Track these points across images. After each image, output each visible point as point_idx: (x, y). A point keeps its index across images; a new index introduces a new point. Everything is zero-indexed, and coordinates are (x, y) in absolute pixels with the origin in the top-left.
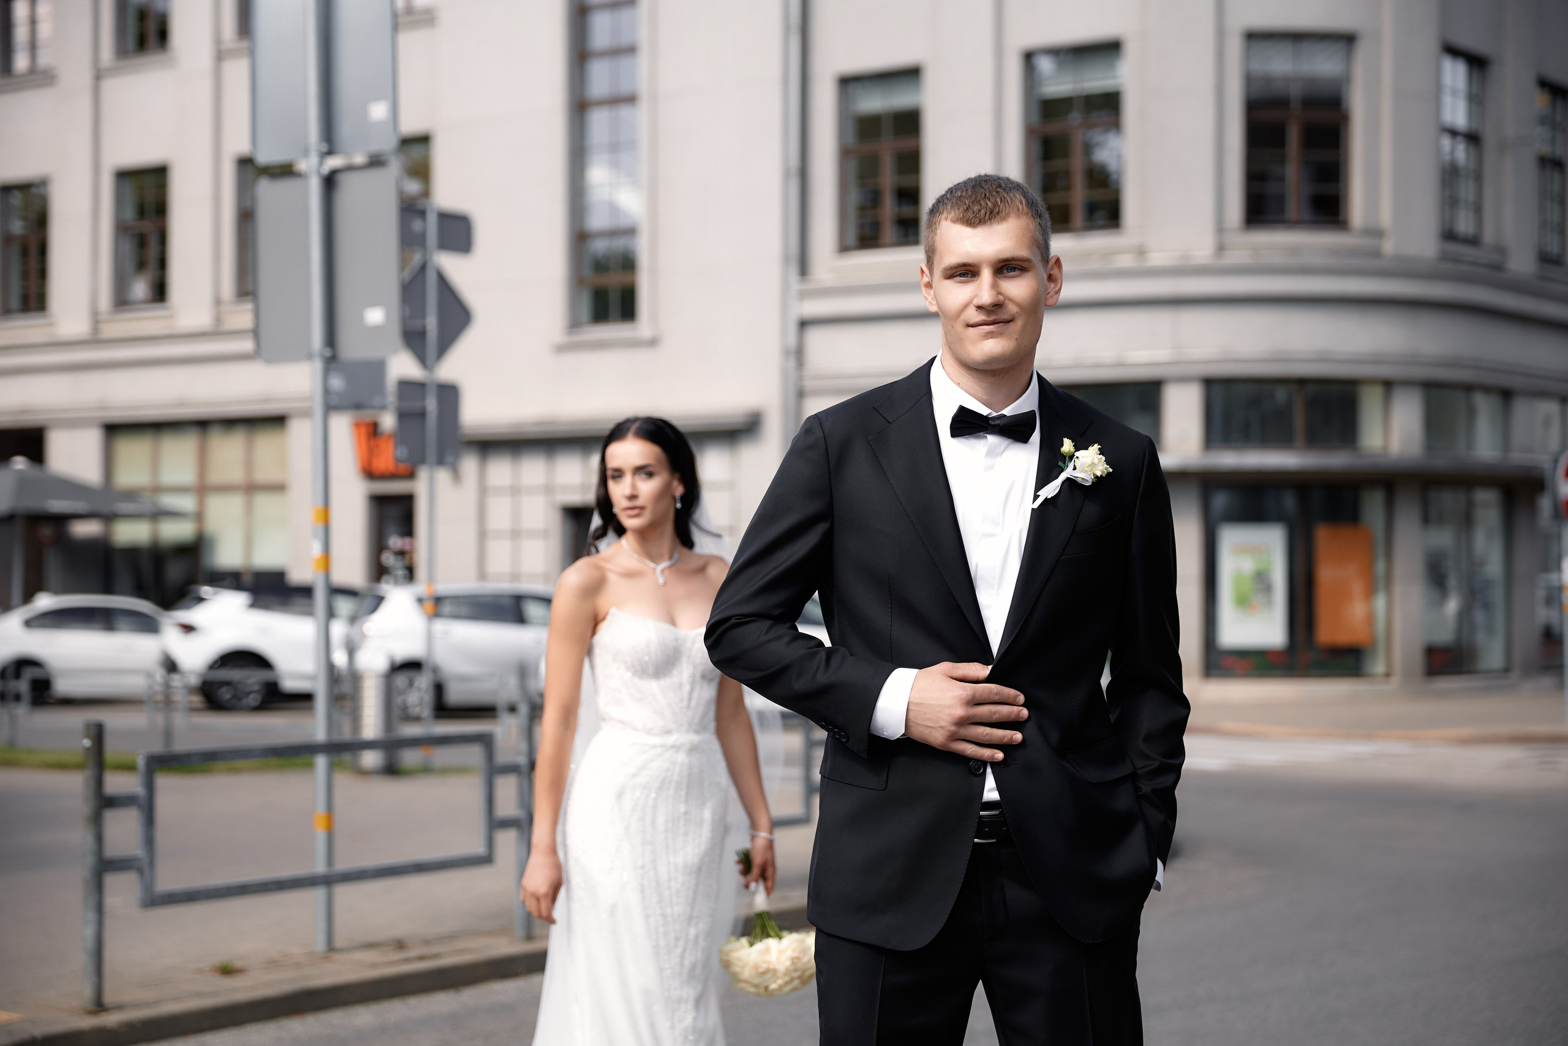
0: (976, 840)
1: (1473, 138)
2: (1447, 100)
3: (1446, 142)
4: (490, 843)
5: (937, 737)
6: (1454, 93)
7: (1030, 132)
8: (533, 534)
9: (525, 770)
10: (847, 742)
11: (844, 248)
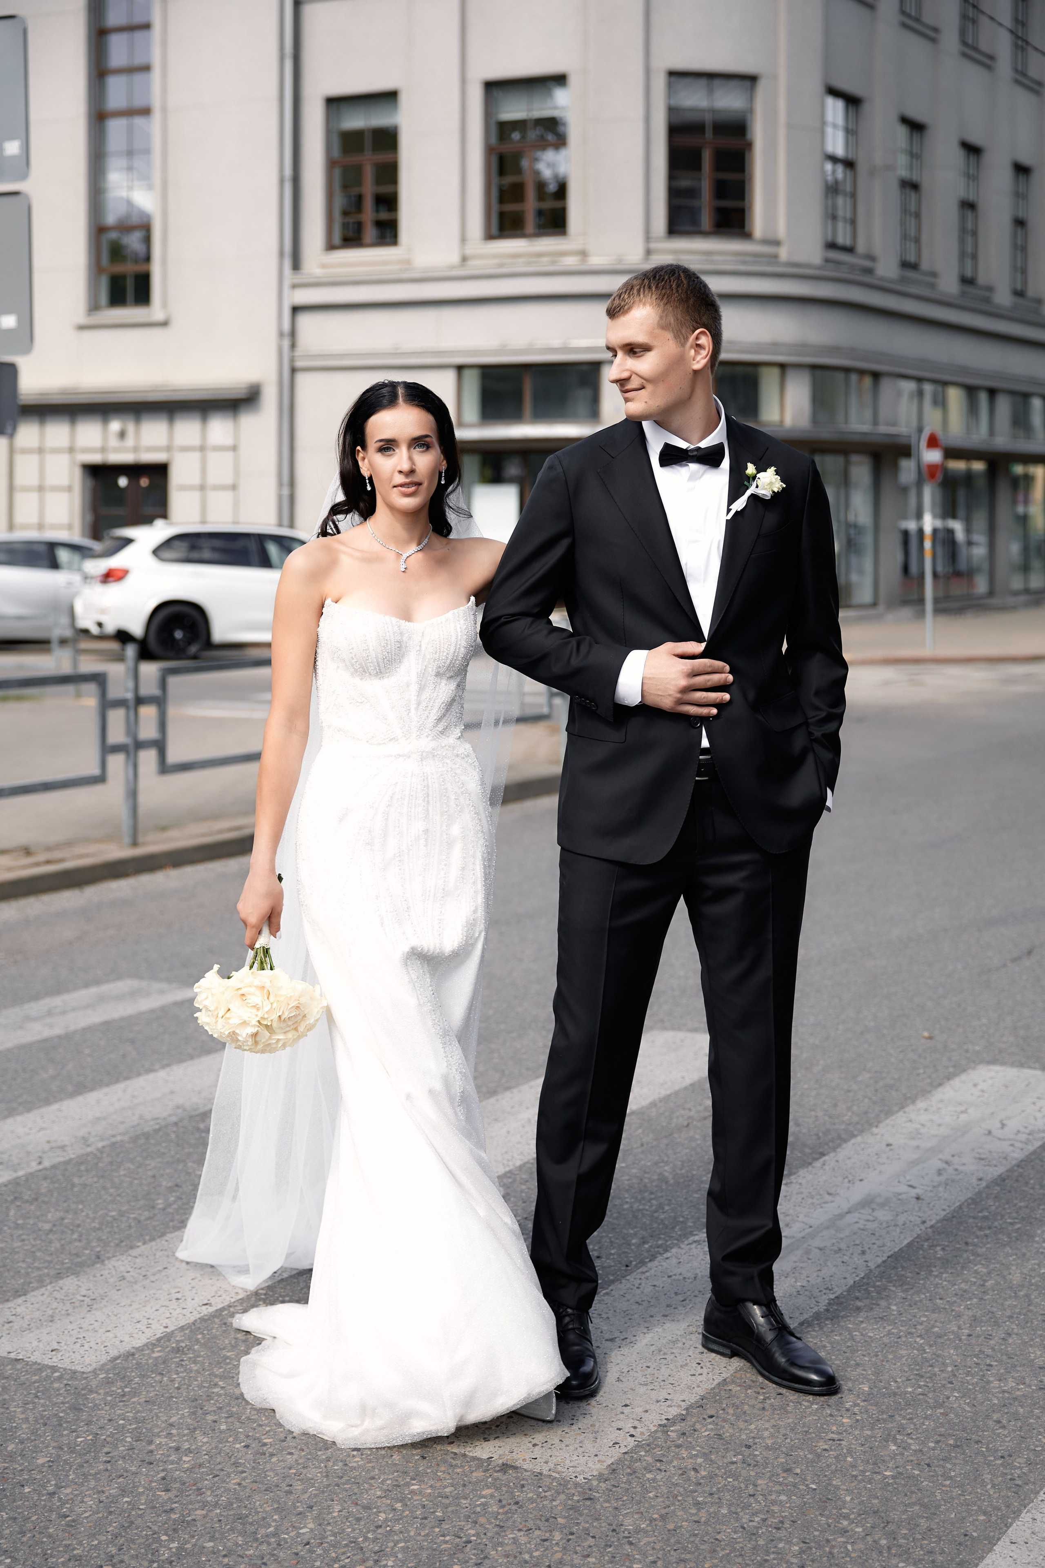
0: (697, 778)
1: (849, 164)
2: (829, 130)
3: (829, 167)
4: (103, 765)
5: (666, 703)
6: (835, 126)
7: (489, 150)
8: (56, 489)
9: (132, 703)
10: (597, 710)
11: (331, 247)
